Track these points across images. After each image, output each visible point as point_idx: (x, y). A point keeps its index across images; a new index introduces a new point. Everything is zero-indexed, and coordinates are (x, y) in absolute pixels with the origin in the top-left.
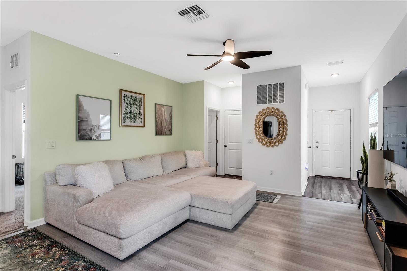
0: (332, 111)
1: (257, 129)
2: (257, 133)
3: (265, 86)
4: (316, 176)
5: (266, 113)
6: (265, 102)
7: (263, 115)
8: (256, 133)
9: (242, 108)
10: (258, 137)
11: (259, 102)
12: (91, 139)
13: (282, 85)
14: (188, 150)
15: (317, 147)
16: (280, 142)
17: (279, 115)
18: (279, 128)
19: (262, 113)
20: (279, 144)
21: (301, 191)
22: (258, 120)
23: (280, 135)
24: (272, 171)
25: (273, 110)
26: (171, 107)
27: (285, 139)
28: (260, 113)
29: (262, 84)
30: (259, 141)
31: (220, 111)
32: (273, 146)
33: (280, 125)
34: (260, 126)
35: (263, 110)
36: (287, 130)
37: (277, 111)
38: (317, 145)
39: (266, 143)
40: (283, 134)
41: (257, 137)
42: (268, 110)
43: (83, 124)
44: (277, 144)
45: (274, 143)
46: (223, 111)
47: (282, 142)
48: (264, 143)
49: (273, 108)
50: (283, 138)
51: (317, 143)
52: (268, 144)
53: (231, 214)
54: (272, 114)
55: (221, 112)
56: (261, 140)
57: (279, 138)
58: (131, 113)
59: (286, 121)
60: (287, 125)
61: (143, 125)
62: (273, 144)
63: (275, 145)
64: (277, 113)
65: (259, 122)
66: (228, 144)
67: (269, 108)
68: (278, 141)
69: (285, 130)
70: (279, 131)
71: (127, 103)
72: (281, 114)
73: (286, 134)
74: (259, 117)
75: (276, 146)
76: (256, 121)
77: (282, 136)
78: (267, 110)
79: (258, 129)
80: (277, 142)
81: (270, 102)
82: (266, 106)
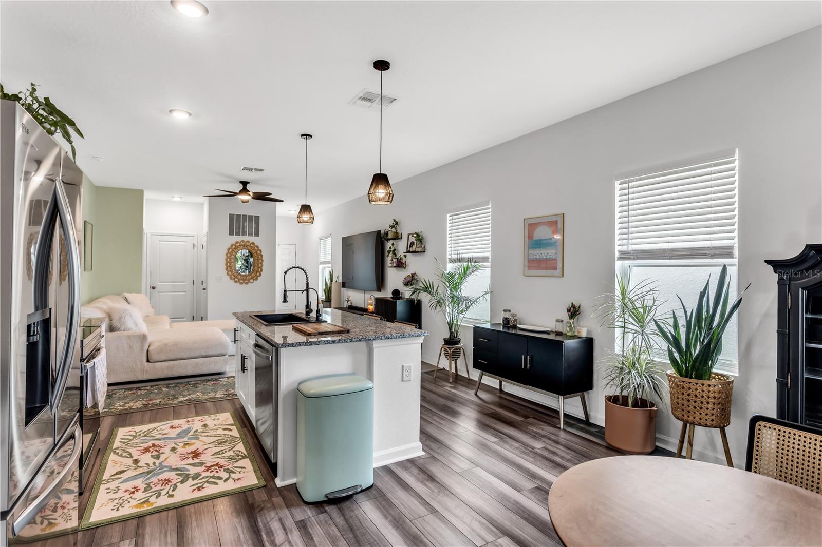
1: (228, 264)
2: (229, 269)
3: (238, 215)
5: (240, 247)
6: (238, 234)
7: (236, 247)
8: (227, 269)
10: (230, 273)
11: (231, 233)
13: (257, 218)
14: (127, 292)
16: (255, 278)
18: (254, 264)
19: (235, 245)
20: (253, 281)
22: (230, 254)
23: (255, 271)
25: (247, 244)
26: (91, 226)
27: (260, 275)
28: (232, 245)
29: (235, 213)
30: (231, 278)
32: (247, 283)
33: (255, 260)
34: (232, 261)
35: (237, 242)
37: (251, 244)
39: (239, 280)
40: (258, 269)
41: (228, 274)
44: (251, 281)
45: (249, 280)
47: (257, 279)
48: (237, 280)
49: (248, 242)
50: (258, 274)
52: (242, 281)
54: (246, 248)
56: (233, 277)
57: (253, 275)
59: (262, 256)
60: (262, 260)
62: (247, 281)
64: (251, 247)
65: (230, 256)
67: (242, 241)
68: (252, 278)
69: (261, 266)
70: (254, 267)
72: (256, 248)
73: (262, 270)
74: (231, 250)
75: (251, 282)
76: (227, 255)
77: (257, 272)
78: (240, 243)
79: (230, 265)
80: (251, 278)
81: (244, 234)
82: (240, 238)
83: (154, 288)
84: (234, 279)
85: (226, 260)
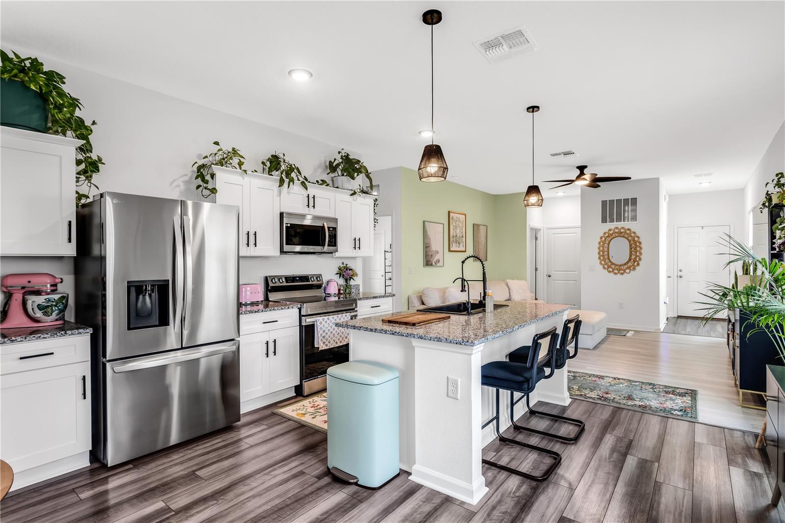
0: (702, 227)
1: (601, 253)
2: (602, 258)
3: (612, 202)
4: (679, 317)
5: (614, 234)
6: (612, 221)
7: (610, 235)
8: (599, 258)
9: (580, 224)
10: (603, 262)
11: (604, 220)
12: (432, 265)
13: (634, 201)
14: (509, 279)
15: (681, 277)
16: (632, 269)
17: (631, 236)
18: (631, 252)
19: (608, 233)
20: (630, 272)
21: (659, 326)
22: (603, 242)
23: (632, 260)
24: (621, 304)
25: (622, 230)
26: (486, 227)
27: (638, 264)
28: (605, 233)
29: (608, 198)
30: (604, 268)
31: (540, 229)
32: (622, 274)
33: (631, 248)
34: (605, 250)
35: (610, 230)
36: (641, 254)
37: (628, 232)
38: (680, 274)
39: (613, 270)
40: (635, 258)
41: (601, 263)
42: (616, 231)
43: (428, 249)
44: (628, 271)
45: (624, 271)
46: (545, 229)
47: (634, 269)
48: (611, 270)
49: (623, 228)
50: (636, 264)
51: (681, 271)
52: (616, 271)
53: (591, 335)
54: (622, 235)
55: (542, 231)
56: (606, 266)
57: (630, 264)
58: (456, 236)
59: (640, 243)
60: (641, 248)
61: (464, 250)
62: (622, 271)
63: (625, 271)
64: (627, 234)
65: (604, 245)
66: (552, 273)
67: (617, 228)
68: (629, 268)
69: (638, 254)
70: (631, 256)
71: (454, 226)
72: (633, 235)
73: (640, 259)
74: (604, 239)
75: (627, 273)
76: (599, 243)
77: (634, 262)
78: (614, 231)
79: (603, 254)
80: (627, 268)
81: (619, 220)
82: (612, 225)
83: (550, 276)
84: (608, 269)
85: (599, 248)
